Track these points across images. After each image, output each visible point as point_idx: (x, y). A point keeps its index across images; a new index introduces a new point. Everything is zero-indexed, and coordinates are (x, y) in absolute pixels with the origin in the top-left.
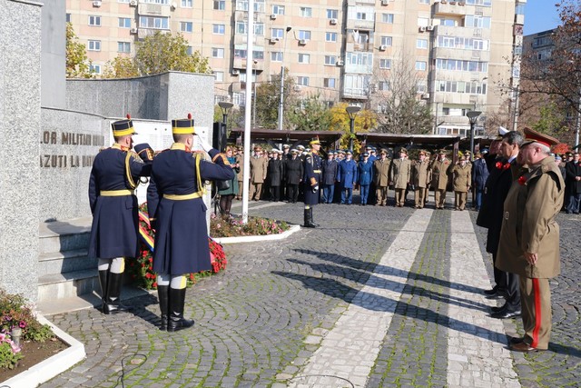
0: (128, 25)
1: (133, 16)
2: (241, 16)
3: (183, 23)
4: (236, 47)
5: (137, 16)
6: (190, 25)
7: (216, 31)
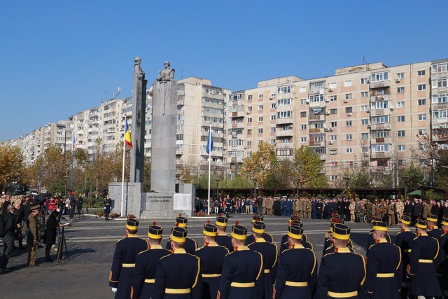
0: (367, 123)
1: (369, 118)
2: (435, 107)
3: (399, 117)
4: (433, 127)
5: (371, 117)
6: (403, 117)
7: (420, 119)
